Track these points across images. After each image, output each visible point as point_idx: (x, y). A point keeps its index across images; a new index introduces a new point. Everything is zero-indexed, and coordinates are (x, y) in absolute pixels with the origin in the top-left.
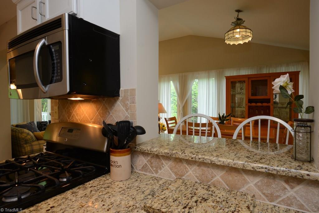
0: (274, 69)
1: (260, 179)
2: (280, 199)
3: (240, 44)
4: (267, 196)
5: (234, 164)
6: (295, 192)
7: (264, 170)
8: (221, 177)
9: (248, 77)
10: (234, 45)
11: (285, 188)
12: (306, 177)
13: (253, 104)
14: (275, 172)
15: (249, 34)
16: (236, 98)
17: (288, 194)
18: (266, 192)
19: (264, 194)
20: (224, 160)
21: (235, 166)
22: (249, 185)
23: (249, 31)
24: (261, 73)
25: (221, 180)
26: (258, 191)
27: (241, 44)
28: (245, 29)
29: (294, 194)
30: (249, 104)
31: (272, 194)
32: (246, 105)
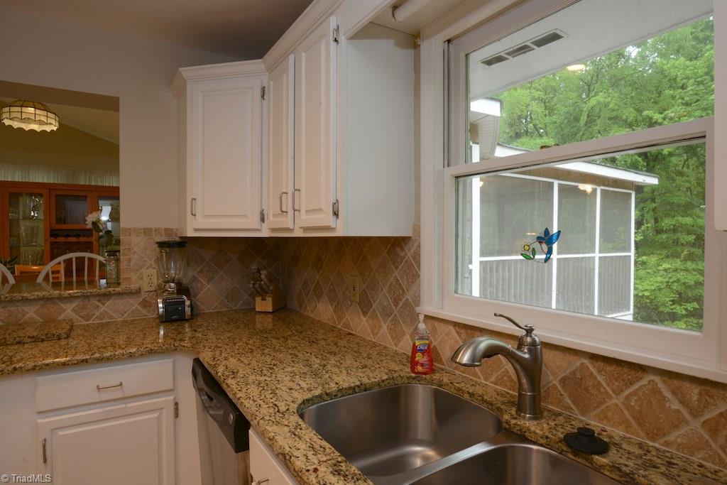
0: (99, 179)
1: (76, 304)
2: (94, 317)
3: (32, 131)
4: (83, 318)
5: (50, 295)
6: (106, 307)
7: (79, 294)
8: (35, 312)
9: (50, 187)
10: (21, 129)
11: (98, 306)
12: (113, 292)
13: (62, 239)
14: (89, 294)
15: (53, 122)
16: (23, 228)
17: (101, 310)
18: (82, 314)
19: (81, 316)
20: (39, 293)
21: (51, 297)
22: (66, 312)
23: (53, 116)
24: (75, 183)
25: (34, 315)
26: (74, 315)
27: (36, 131)
28: (46, 112)
29: (106, 309)
30: (52, 238)
31: (87, 315)
32: (46, 240)
